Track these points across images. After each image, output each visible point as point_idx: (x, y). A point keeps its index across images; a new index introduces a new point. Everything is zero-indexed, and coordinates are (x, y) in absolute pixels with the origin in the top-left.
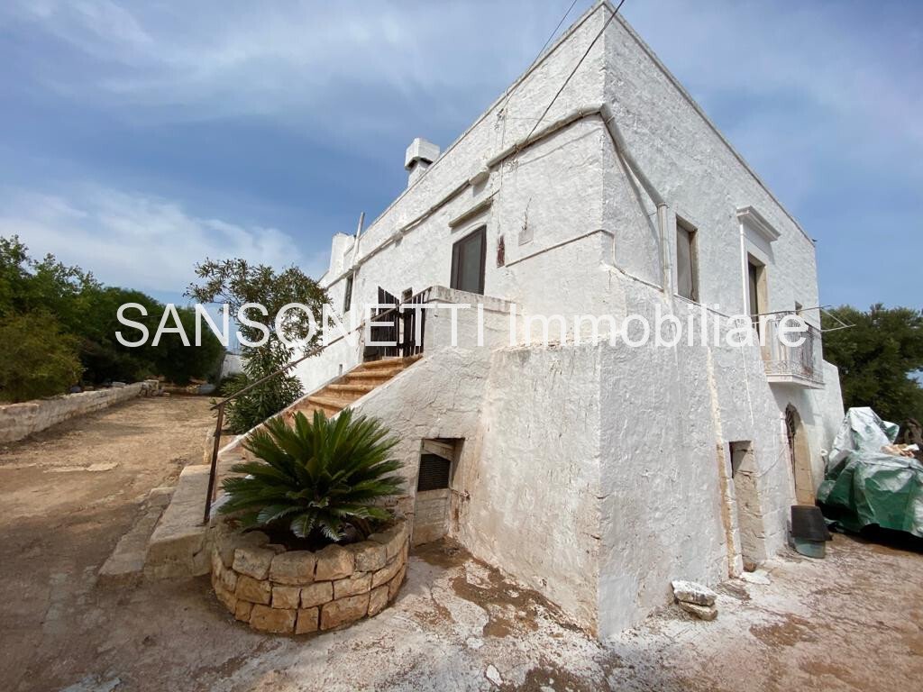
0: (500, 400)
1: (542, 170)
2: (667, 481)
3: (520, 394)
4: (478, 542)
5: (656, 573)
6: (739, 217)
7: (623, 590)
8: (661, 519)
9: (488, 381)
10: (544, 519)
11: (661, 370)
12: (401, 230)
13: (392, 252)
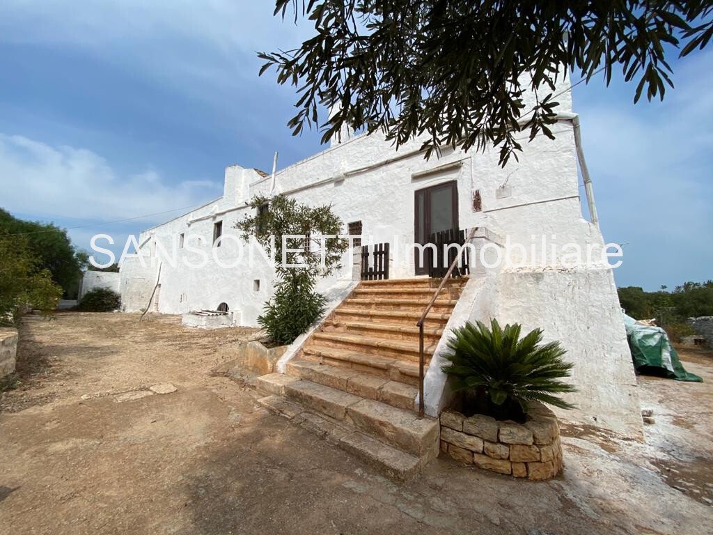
0: (517, 307)
3: (539, 303)
10: (586, 380)
12: (344, 174)
13: (330, 190)
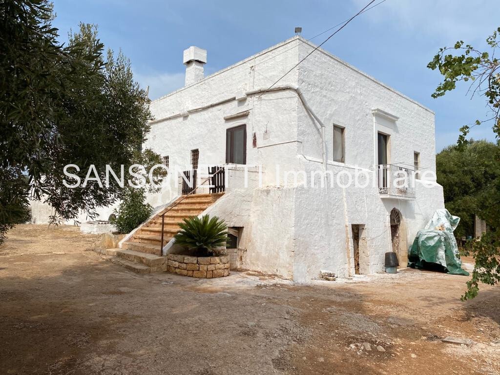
0: (258, 210)
1: (273, 106)
2: (320, 237)
3: (266, 208)
4: (252, 265)
5: (314, 266)
6: (373, 113)
7: (302, 268)
8: (318, 249)
9: (252, 203)
10: (276, 250)
11: (319, 196)
12: (188, 112)
13: (180, 123)
